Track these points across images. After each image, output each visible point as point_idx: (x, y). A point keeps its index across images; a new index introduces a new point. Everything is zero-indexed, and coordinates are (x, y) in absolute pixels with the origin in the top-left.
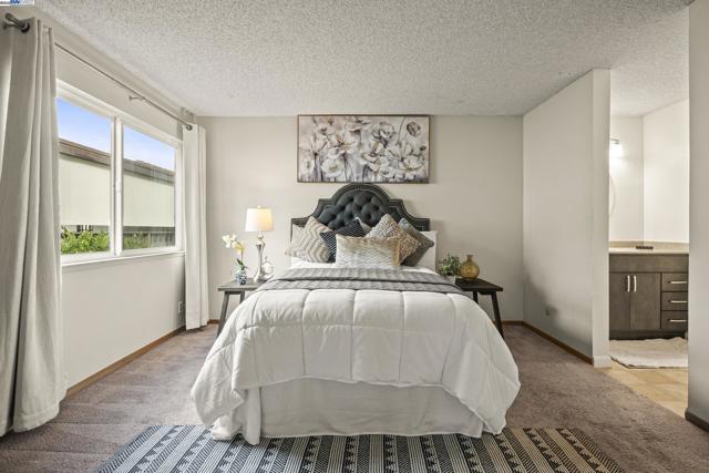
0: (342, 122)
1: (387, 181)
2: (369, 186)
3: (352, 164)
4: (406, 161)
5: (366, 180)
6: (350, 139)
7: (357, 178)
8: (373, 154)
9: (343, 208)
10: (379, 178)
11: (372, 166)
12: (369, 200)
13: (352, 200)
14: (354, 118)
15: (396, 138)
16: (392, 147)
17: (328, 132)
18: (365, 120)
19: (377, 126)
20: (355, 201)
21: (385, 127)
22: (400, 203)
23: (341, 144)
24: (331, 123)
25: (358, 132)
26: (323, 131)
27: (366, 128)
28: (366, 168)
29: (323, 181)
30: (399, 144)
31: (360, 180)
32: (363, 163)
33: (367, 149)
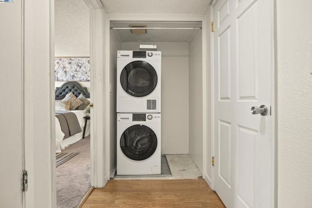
0: (65, 59)
1: (81, 81)
2: (75, 82)
3: (68, 75)
4: (87, 73)
5: (73, 80)
6: (67, 65)
7: (70, 80)
8: (76, 71)
9: (65, 90)
10: (78, 80)
11: (75, 75)
12: (74, 87)
13: (68, 87)
14: (69, 58)
15: (84, 65)
16: (83, 68)
17: (60, 63)
18: (73, 59)
19: (77, 61)
20: (69, 88)
21: (80, 62)
22: (86, 89)
23: (64, 68)
24: (61, 60)
25: (70, 63)
26: (58, 63)
27: (73, 62)
28: (73, 76)
29: (58, 80)
30: (85, 67)
31: (71, 80)
32: (72, 74)
33: (74, 69)
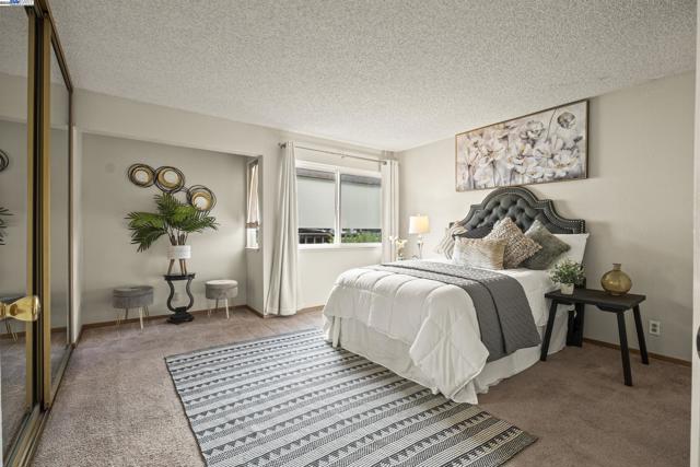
0: (491, 131)
1: (535, 182)
2: (519, 188)
3: (500, 170)
4: (556, 157)
5: (513, 183)
6: (498, 146)
7: (505, 182)
8: (521, 156)
9: (490, 212)
10: (527, 180)
11: (519, 169)
12: (515, 203)
13: (498, 204)
14: (502, 126)
15: (545, 135)
16: (541, 145)
17: (479, 144)
18: (512, 124)
19: (525, 127)
20: (502, 205)
21: (533, 127)
22: (550, 204)
23: (490, 153)
24: (481, 135)
25: (505, 137)
26: (475, 144)
27: (514, 131)
28: (514, 171)
29: (475, 188)
30: (549, 140)
31: (508, 184)
32: (510, 166)
33: (514, 152)
